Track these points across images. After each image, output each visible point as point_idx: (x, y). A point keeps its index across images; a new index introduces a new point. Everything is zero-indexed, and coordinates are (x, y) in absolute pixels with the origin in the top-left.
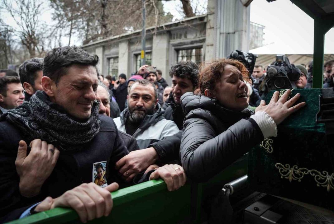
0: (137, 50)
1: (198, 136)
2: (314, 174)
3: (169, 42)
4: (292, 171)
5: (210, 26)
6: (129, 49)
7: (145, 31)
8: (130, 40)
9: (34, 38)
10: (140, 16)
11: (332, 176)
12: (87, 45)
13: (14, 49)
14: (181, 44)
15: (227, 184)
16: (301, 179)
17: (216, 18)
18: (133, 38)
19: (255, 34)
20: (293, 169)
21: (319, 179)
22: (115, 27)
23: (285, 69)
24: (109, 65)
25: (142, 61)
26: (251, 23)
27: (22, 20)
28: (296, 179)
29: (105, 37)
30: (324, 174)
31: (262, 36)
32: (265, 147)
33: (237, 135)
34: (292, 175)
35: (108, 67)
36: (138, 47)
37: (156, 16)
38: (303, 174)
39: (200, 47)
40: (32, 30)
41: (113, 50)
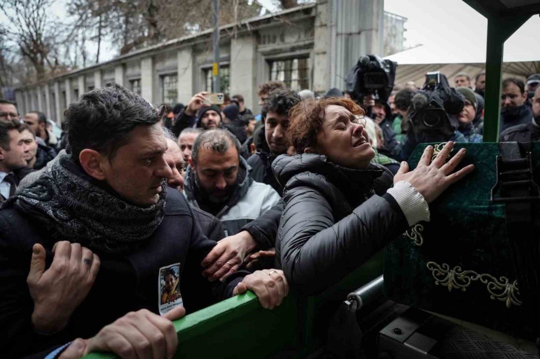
0: (206, 62)
1: (306, 221)
2: (486, 281)
3: (256, 49)
4: (453, 275)
5: (321, 22)
6: (194, 62)
7: (219, 31)
8: (196, 47)
9: (41, 43)
10: (209, 8)
11: (514, 284)
12: (127, 55)
13: (9, 62)
14: (275, 52)
15: (352, 293)
16: (466, 288)
17: (330, 11)
18: (199, 44)
19: (391, 31)
20: (454, 271)
21: (494, 288)
22: (170, 26)
23: (440, 95)
24: (163, 86)
25: (215, 79)
26: (385, 14)
27: (19, 14)
28: (458, 286)
29: (155, 42)
30: (502, 281)
31: (402, 33)
32: (411, 236)
33: (366, 223)
34: (453, 280)
35: (161, 90)
36: (207, 58)
37: (236, 8)
38: (470, 280)
39: (306, 56)
40: (36, 32)
41: (169, 63)
